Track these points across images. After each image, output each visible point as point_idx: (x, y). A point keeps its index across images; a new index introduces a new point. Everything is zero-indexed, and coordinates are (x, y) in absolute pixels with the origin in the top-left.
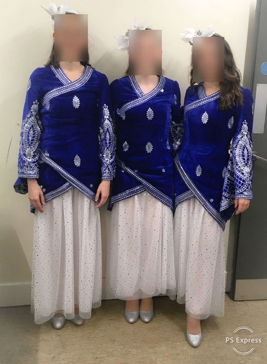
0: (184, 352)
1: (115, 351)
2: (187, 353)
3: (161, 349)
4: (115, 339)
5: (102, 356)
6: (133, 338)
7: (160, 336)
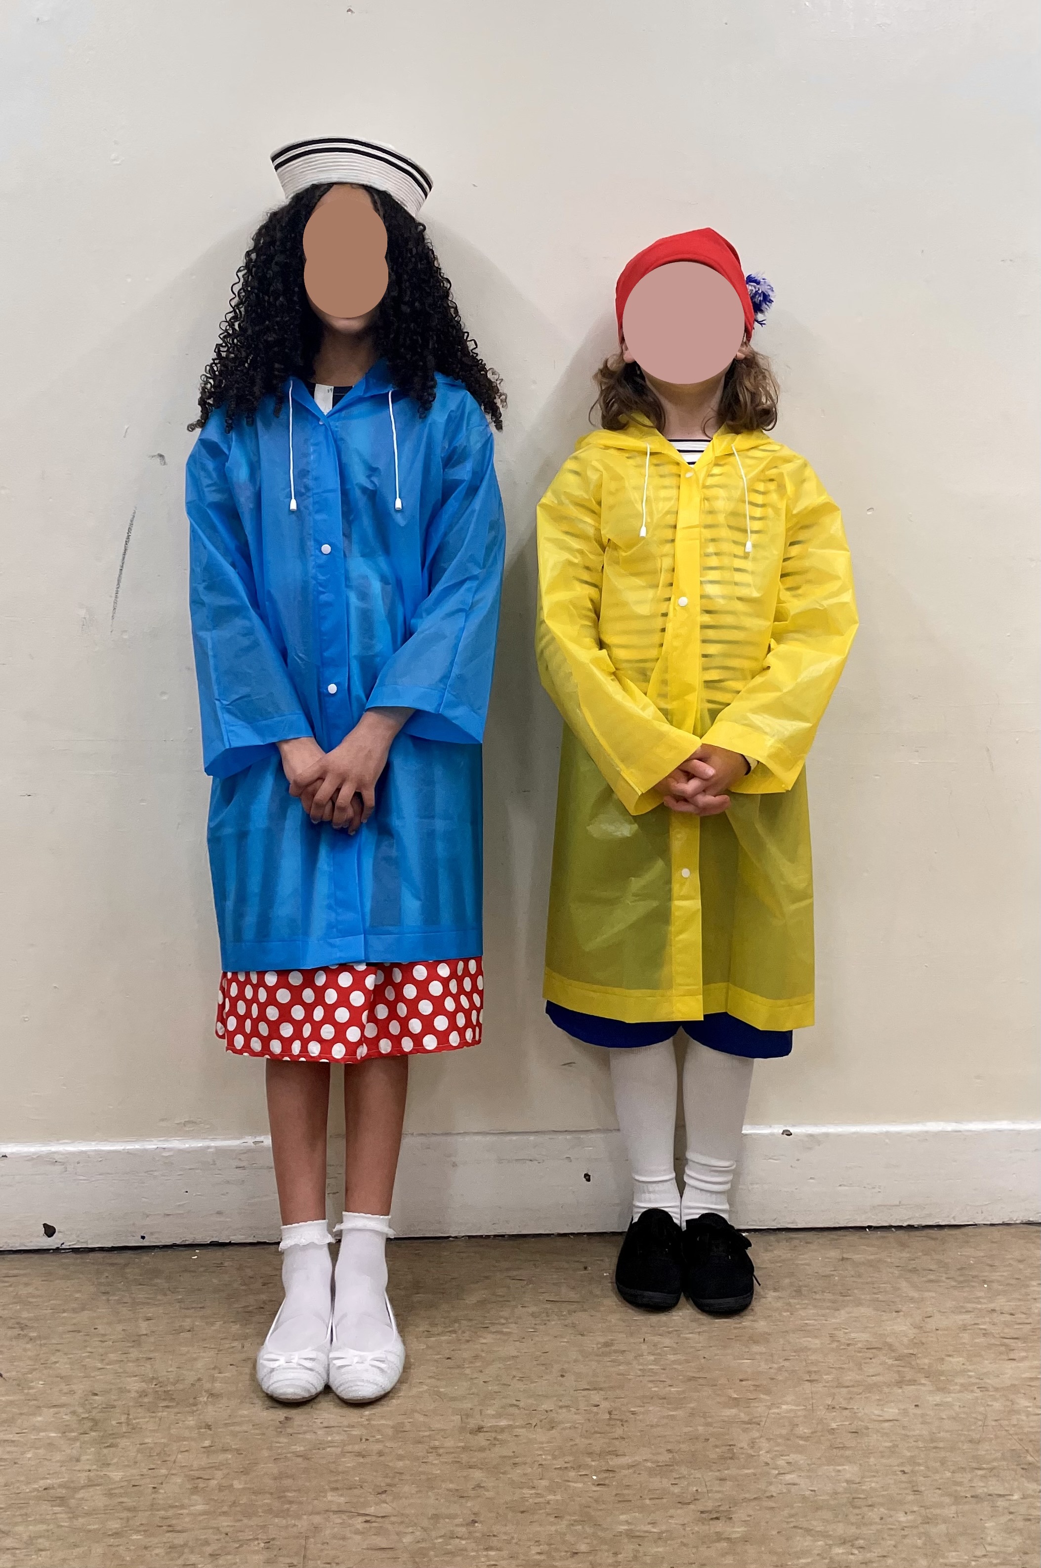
0: (891, 1424)
1: (561, 1407)
2: (904, 1428)
3: (776, 1411)
4: (566, 1366)
5: (503, 1423)
6: (650, 1367)
7: (775, 1366)
